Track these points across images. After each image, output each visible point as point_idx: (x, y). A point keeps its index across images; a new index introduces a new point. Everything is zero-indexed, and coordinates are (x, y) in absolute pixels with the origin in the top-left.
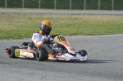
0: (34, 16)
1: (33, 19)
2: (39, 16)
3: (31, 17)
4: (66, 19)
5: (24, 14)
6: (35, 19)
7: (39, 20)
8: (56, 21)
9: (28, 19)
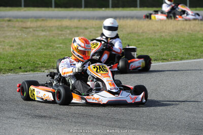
0: (29, 24)
1: (31, 30)
2: (39, 24)
3: (24, 25)
4: (93, 29)
5: (8, 19)
6: (34, 31)
7: (43, 31)
8: (77, 32)
9: (21, 30)
